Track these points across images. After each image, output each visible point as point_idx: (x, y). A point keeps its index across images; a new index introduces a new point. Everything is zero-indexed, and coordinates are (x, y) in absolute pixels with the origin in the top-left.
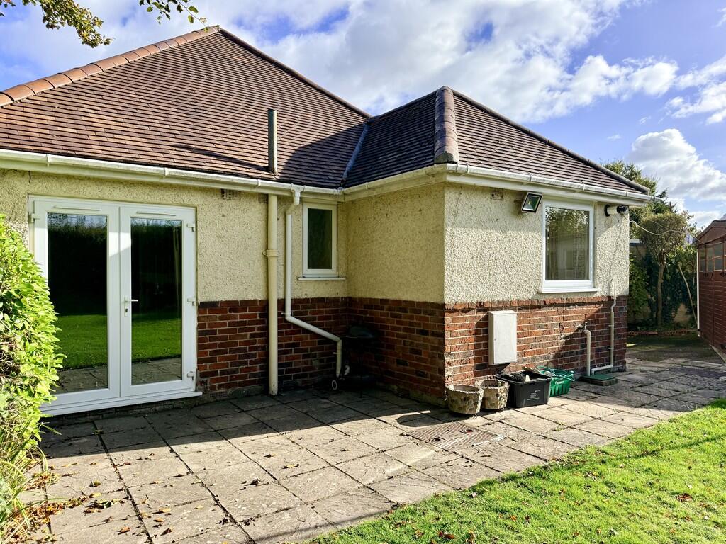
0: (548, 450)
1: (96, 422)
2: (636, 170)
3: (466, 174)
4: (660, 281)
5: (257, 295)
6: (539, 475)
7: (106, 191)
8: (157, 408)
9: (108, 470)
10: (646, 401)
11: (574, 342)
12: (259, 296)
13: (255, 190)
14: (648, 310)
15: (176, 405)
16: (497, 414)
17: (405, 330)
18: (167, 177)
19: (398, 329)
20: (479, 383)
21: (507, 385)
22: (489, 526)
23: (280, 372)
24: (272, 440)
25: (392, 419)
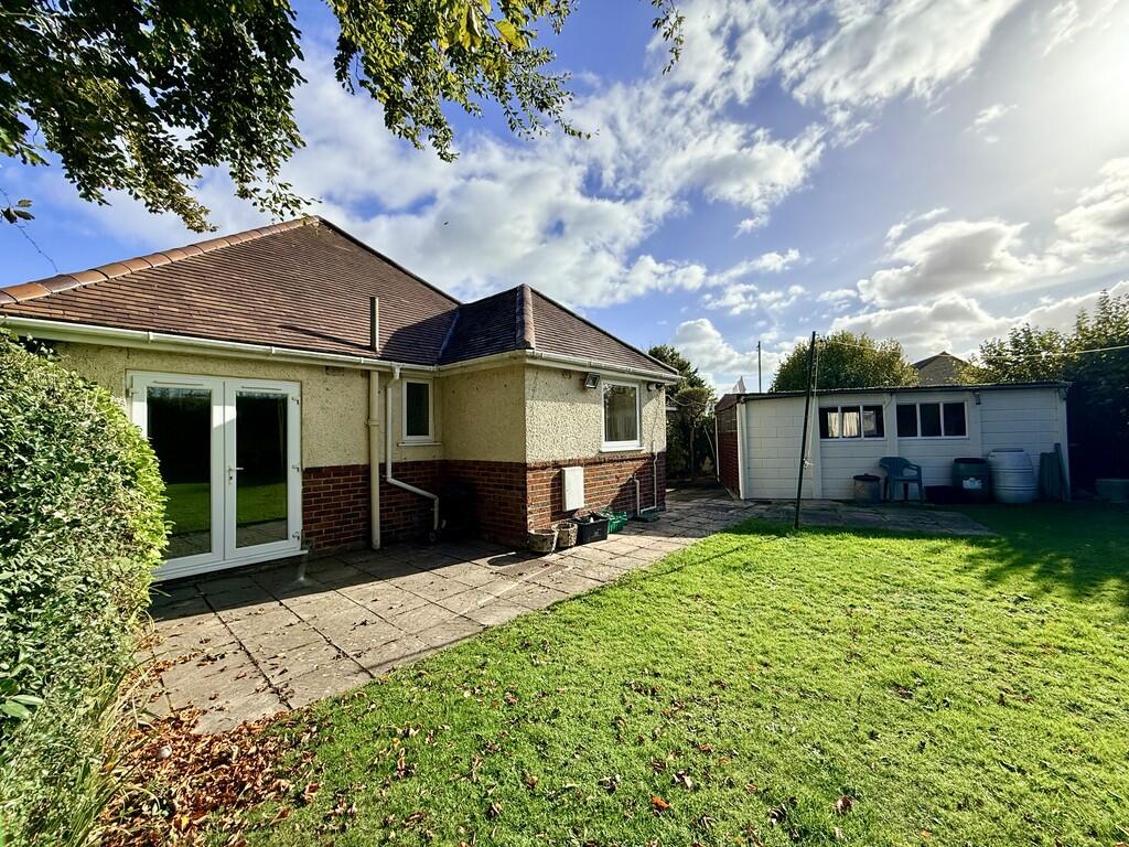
0: (605, 574)
1: (198, 586)
2: (676, 351)
3: (541, 358)
4: (692, 440)
5: (358, 460)
6: (598, 593)
7: (211, 367)
8: (263, 568)
9: (217, 627)
10: (678, 532)
11: (627, 490)
12: (362, 461)
13: (357, 367)
14: (684, 462)
15: (282, 564)
16: (569, 550)
17: (496, 486)
18: (273, 355)
19: (489, 486)
20: (554, 527)
21: (576, 526)
22: (559, 633)
23: (382, 528)
24: (377, 587)
25: (484, 561)
